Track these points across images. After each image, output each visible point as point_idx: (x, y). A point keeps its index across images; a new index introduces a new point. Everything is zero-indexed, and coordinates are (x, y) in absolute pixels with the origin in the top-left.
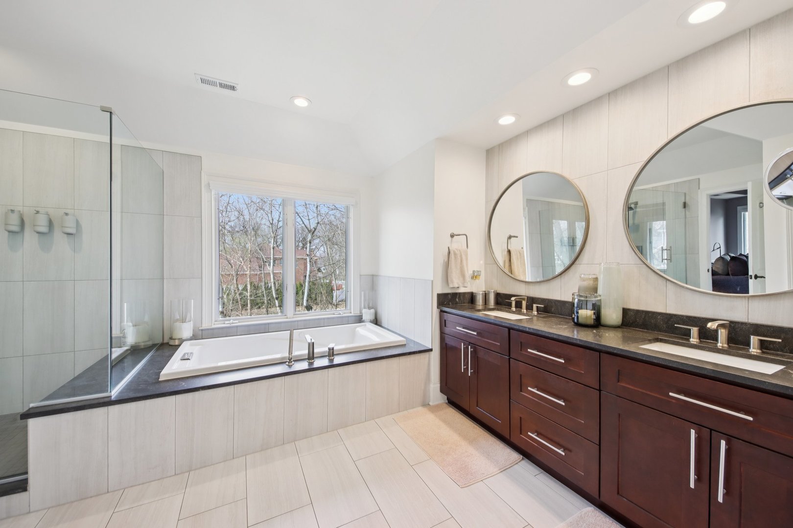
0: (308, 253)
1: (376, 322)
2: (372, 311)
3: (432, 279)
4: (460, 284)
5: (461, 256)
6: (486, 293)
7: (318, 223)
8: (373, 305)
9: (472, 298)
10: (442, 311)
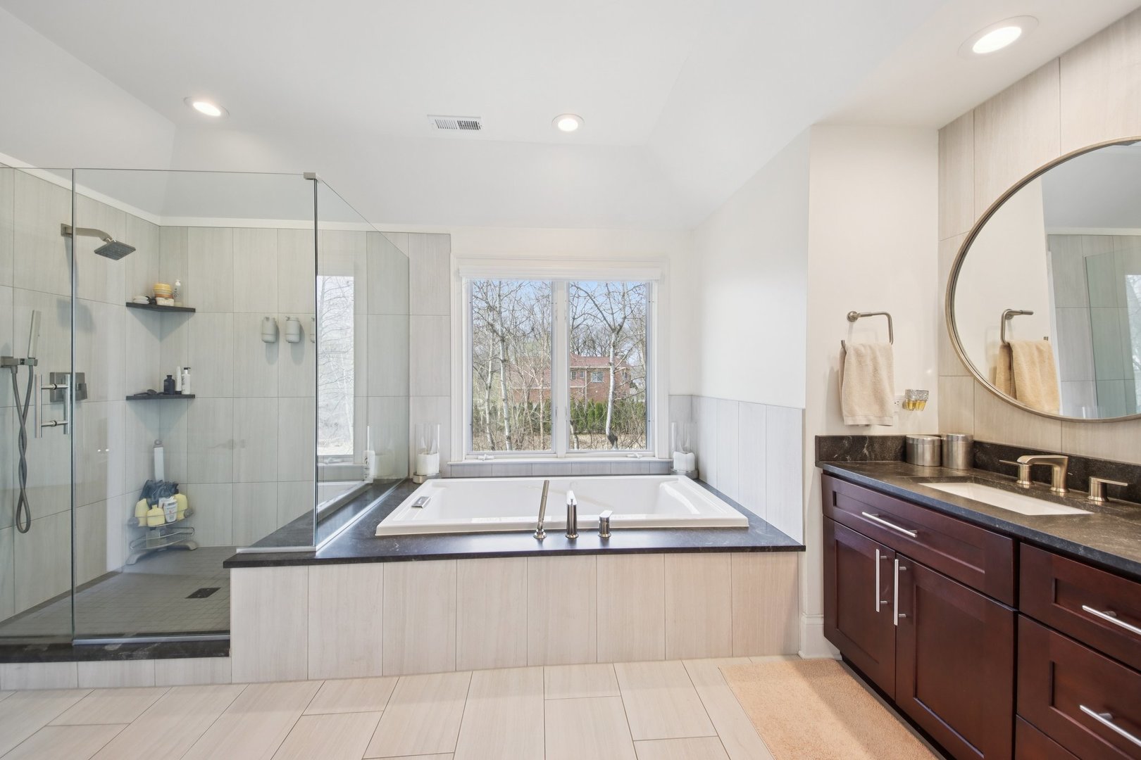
0: (611, 361)
1: (697, 476)
2: (691, 456)
3: (804, 407)
4: (872, 418)
5: (874, 359)
6: (941, 441)
7: (625, 318)
8: (693, 449)
9: (904, 450)
10: (826, 473)
